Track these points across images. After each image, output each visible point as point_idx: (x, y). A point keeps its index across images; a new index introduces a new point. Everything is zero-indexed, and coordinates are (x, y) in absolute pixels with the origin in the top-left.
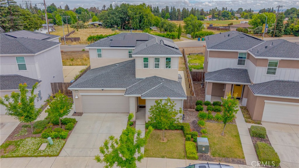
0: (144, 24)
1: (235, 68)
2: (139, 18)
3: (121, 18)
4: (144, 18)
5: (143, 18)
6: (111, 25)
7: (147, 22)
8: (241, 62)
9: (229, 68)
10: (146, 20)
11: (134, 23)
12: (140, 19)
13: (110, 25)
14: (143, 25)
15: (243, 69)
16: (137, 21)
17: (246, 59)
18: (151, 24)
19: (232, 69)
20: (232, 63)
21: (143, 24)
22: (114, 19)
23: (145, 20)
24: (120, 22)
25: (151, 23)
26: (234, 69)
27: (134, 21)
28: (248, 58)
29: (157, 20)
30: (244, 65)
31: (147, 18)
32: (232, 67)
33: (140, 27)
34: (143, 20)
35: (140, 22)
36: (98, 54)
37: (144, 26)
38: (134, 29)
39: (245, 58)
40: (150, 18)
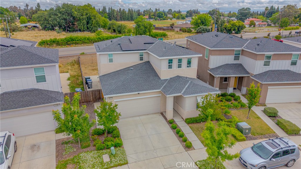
0: (93, 25)
1: (232, 63)
2: (86, 19)
3: (65, 19)
4: (92, 19)
5: (90, 19)
6: (52, 27)
7: (96, 23)
8: (237, 58)
9: (227, 63)
10: (94, 21)
11: (81, 24)
12: (87, 20)
13: (51, 27)
14: (92, 27)
15: (238, 64)
16: (84, 22)
17: (240, 55)
18: (99, 25)
19: (230, 65)
20: (229, 59)
21: (91, 25)
22: (58, 20)
23: (93, 21)
24: (64, 24)
25: (99, 24)
26: (232, 64)
27: (81, 22)
28: (242, 54)
29: (104, 21)
30: (239, 60)
31: (95, 19)
32: (230, 63)
33: (88, 28)
34: (90, 22)
35: (88, 23)
36: (109, 59)
37: (92, 28)
38: (80, 30)
39: (239, 54)
40: (98, 19)
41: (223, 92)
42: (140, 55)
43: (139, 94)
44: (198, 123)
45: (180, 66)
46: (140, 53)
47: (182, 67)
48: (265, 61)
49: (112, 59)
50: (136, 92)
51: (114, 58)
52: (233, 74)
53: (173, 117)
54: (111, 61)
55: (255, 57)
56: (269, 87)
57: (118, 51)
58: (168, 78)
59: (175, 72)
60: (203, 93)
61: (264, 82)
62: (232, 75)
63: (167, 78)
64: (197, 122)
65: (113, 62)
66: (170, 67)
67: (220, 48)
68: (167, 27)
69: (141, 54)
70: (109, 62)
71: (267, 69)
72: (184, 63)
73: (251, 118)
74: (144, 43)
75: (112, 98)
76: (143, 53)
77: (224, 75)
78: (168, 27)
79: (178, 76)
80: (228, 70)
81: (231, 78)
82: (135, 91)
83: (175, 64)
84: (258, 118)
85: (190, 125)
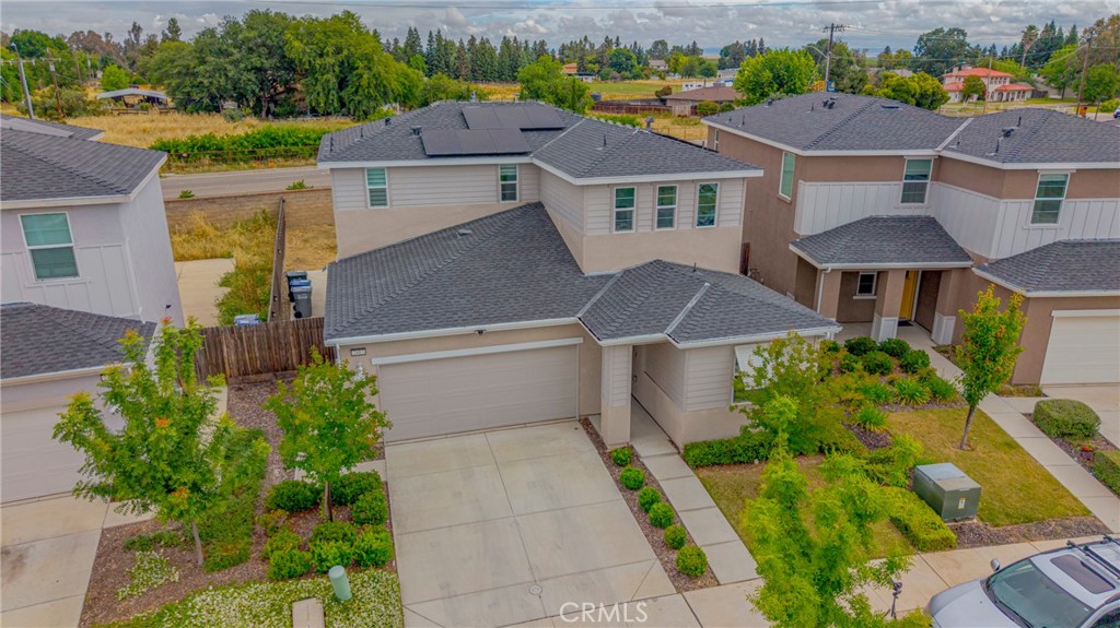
0: (360, 92)
1: (893, 213)
2: (337, 69)
3: (259, 70)
4: (357, 68)
5: (353, 68)
6: (213, 98)
7: (372, 85)
8: (913, 193)
9: (874, 215)
10: (365, 76)
11: (319, 88)
12: (341, 72)
13: (206, 101)
14: (357, 98)
15: (919, 217)
16: (328, 81)
17: (928, 181)
18: (385, 93)
19: (885, 220)
20: (880, 198)
21: (356, 91)
22: (230, 74)
23: (361, 76)
24: (254, 87)
25: (384, 86)
26: (893, 219)
27: (317, 80)
28: (936, 178)
29: (406, 76)
30: (922, 201)
31: (370, 69)
32: (883, 213)
33: (343, 105)
34: (352, 78)
35: (342, 84)
36: (371, 191)
37: (359, 102)
38: (314, 112)
39: (925, 176)
40: (381, 69)
41: (855, 335)
42: (504, 178)
43: (480, 332)
44: (741, 462)
45: (665, 219)
46: (503, 167)
47: (675, 223)
48: (1036, 202)
49: (384, 190)
50: (469, 324)
51: (395, 186)
52: (899, 260)
53: (633, 435)
54: (378, 198)
55: (992, 182)
56: (1054, 313)
57: (407, 158)
58: (615, 269)
59: (646, 243)
60: (763, 331)
61: (1037, 289)
62: (891, 261)
63: (611, 272)
64: (736, 459)
65: (385, 204)
66: (623, 221)
67: (844, 148)
68: (642, 101)
69: (509, 173)
70: (372, 205)
71: (1047, 234)
72: (686, 206)
73: (979, 448)
74: (522, 130)
75: (362, 352)
76: (514, 166)
77: (857, 261)
78: (648, 101)
79: (658, 262)
80: (877, 243)
81: (890, 277)
82: (465, 323)
83: (645, 208)
84: (1012, 445)
85: (705, 473)
